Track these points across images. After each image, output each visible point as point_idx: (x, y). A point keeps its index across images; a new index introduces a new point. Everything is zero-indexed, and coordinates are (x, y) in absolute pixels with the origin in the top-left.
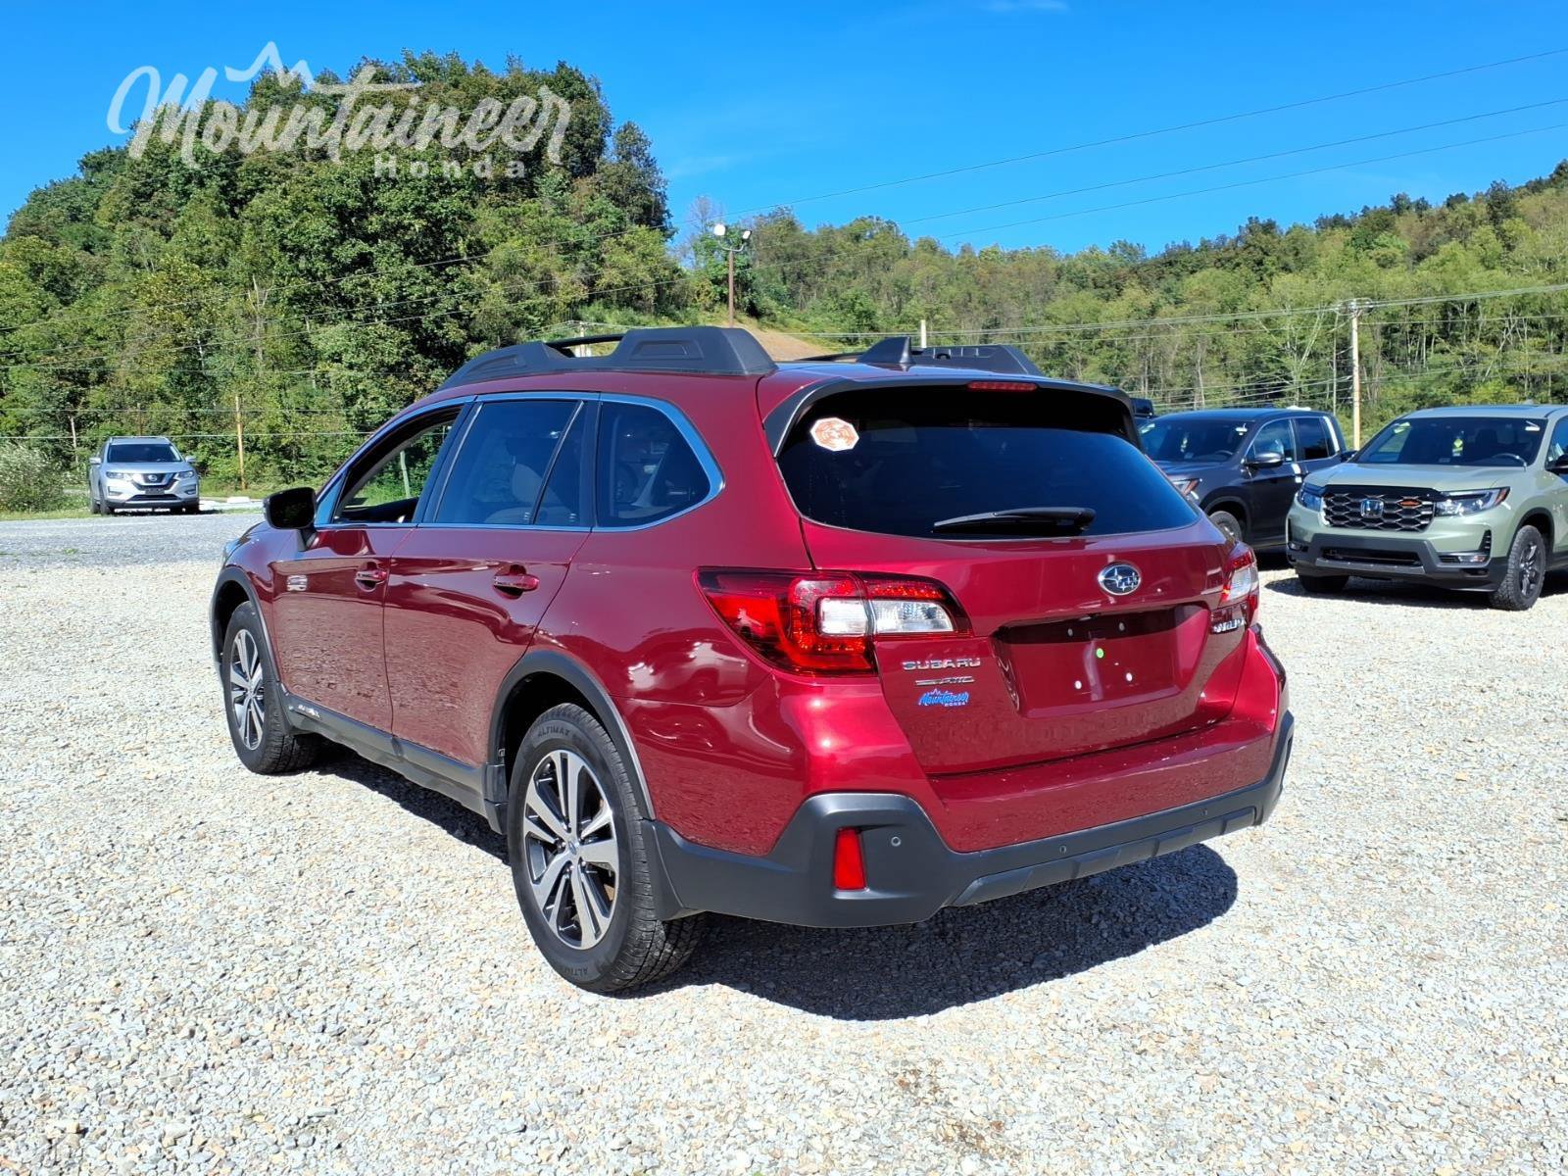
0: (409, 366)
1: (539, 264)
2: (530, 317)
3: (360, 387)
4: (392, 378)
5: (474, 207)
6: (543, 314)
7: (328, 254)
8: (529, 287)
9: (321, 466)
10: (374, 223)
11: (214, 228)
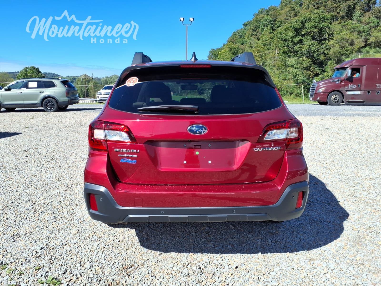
0: (310, 67)
1: (351, 38)
2: (346, 53)
3: (297, 73)
4: (305, 71)
5: (331, 25)
6: (350, 51)
7: (292, 40)
8: (347, 44)
9: (286, 93)
10: (304, 31)
11: (269, 37)
